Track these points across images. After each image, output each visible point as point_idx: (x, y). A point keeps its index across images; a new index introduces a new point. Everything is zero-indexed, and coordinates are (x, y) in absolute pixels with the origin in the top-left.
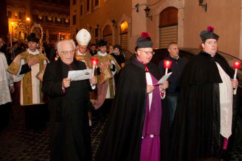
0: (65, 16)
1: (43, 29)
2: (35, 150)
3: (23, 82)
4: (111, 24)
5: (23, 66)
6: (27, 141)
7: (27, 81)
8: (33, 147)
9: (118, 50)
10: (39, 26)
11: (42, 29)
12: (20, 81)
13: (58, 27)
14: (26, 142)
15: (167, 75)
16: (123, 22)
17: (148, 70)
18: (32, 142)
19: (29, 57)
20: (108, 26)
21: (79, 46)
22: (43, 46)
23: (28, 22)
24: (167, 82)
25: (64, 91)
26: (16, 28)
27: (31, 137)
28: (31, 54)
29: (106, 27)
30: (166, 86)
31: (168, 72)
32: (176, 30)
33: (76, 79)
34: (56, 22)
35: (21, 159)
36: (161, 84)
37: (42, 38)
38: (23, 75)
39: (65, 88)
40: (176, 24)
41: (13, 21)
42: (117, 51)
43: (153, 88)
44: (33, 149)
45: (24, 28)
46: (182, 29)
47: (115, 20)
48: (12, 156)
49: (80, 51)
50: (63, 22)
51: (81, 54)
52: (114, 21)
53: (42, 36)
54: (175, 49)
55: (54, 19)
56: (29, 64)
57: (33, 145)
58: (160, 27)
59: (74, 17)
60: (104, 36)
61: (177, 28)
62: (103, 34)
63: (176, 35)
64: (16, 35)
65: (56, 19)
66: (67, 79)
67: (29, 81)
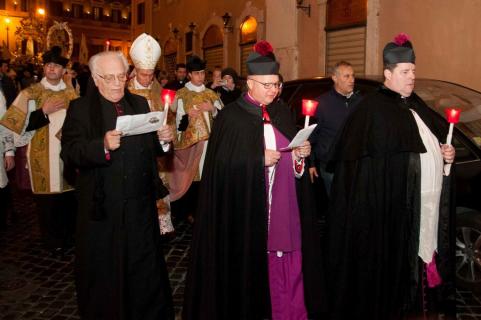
0: (121, 5)
1: (73, 33)
2: (56, 296)
3: (32, 147)
4: (221, 23)
5: (33, 114)
6: (37, 275)
7: (41, 146)
8: (52, 289)
9: (231, 80)
10: (64, 26)
11: (70, 34)
12: (26, 147)
13: (106, 29)
14: (37, 279)
15: (309, 128)
16: (247, 18)
17: (268, 119)
18: (49, 279)
19: (44, 95)
20: (213, 28)
21: (138, 70)
22: (72, 68)
23: (41, 17)
24: (308, 143)
25: (108, 157)
26: (18, 32)
27: (47, 268)
28: (50, 90)
29: (209, 29)
30: (305, 151)
31: (310, 124)
32: (362, 36)
33: (131, 133)
34: (102, 17)
35: (26, 316)
36: (296, 148)
37: (70, 52)
38: (33, 132)
39: (110, 151)
40: (363, 24)
41: (9, 16)
42: (228, 83)
43: (277, 155)
44: (52, 292)
45: (35, 32)
46: (376, 36)
47: (230, 14)
48: (7, 308)
49: (138, 80)
50: (116, 19)
51: (142, 88)
52: (226, 18)
53: (71, 47)
54: (348, 76)
55: (97, 12)
56: (45, 111)
57: (51, 284)
58: (328, 30)
59: (141, 7)
60: (205, 49)
61: (365, 33)
62: (204, 44)
63: (362, 49)
64: (17, 47)
65: (101, 11)
66: (114, 132)
67: (44, 145)
